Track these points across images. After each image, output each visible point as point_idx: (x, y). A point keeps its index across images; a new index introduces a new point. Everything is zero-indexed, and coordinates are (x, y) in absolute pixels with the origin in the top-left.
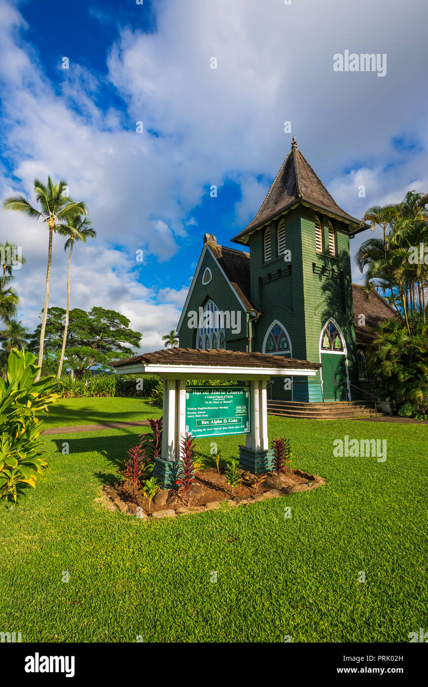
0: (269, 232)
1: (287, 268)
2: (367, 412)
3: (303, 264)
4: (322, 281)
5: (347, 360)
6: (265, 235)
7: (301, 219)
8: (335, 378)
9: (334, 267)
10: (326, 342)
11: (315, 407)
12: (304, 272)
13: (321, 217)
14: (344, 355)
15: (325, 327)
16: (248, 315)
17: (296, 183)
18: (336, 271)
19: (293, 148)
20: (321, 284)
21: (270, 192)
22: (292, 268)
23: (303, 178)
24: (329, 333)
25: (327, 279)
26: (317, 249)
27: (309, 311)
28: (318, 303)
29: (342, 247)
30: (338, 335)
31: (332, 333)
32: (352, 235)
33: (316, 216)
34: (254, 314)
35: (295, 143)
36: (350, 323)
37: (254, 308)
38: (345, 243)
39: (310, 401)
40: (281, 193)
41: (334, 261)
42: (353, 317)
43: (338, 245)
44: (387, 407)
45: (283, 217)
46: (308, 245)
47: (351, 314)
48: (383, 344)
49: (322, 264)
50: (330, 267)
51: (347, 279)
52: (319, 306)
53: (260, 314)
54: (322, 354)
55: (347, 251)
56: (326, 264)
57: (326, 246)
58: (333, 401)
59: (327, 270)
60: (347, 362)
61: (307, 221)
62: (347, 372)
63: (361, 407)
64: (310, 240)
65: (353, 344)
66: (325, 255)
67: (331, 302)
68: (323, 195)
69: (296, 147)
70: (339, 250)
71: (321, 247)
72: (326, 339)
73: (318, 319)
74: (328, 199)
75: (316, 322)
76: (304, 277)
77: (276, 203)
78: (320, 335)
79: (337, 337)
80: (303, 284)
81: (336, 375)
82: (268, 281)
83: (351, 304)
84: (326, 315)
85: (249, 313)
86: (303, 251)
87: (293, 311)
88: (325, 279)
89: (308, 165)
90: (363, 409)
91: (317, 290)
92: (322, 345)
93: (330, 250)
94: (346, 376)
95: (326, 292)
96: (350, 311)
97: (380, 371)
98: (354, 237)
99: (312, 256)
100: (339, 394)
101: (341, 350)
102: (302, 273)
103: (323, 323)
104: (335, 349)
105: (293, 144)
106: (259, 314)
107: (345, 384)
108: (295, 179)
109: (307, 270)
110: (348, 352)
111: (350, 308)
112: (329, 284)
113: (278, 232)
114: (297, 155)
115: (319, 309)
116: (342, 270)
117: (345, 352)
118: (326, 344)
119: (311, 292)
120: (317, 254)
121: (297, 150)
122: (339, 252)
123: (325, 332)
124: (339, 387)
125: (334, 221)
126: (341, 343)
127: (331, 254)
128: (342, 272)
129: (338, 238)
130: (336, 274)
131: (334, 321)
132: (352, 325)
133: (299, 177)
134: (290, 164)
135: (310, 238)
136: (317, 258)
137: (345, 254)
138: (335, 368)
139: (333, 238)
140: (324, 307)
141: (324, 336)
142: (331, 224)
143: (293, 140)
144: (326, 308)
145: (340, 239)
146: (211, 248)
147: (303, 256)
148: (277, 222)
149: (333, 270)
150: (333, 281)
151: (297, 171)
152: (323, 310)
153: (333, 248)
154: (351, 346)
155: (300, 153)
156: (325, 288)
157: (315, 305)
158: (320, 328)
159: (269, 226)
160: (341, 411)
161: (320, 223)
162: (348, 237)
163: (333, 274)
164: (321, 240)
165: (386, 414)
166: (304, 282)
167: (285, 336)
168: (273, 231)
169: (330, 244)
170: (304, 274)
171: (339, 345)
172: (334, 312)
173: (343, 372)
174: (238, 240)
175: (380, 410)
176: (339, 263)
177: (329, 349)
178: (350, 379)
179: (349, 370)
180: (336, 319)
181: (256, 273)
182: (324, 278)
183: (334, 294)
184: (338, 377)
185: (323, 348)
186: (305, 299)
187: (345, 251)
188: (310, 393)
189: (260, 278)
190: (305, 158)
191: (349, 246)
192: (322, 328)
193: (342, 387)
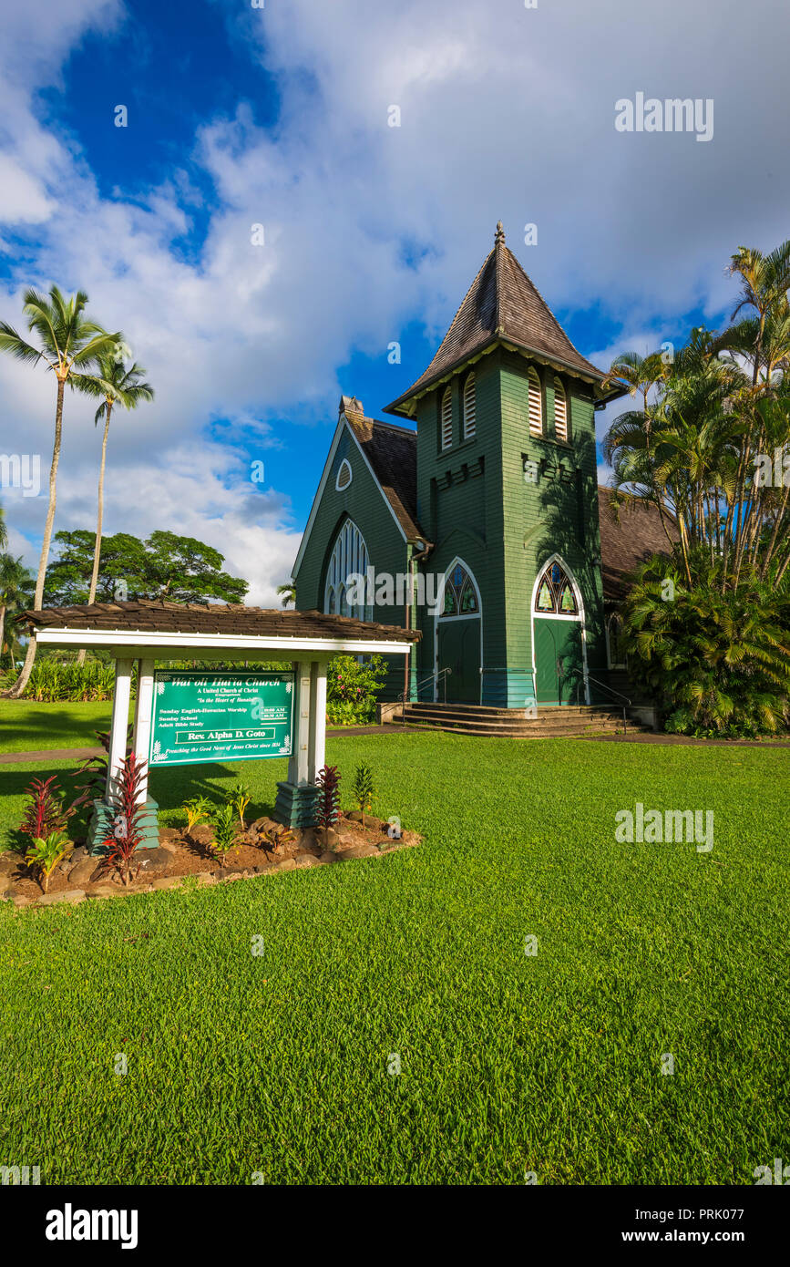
0: (450, 395)
1: (477, 462)
2: (611, 724)
3: (504, 454)
4: (541, 487)
5: (584, 631)
6: (444, 401)
7: (503, 373)
8: (561, 664)
9: (562, 462)
10: (545, 597)
11: (514, 717)
12: (504, 469)
13: (540, 369)
14: (579, 622)
15: (544, 571)
16: (410, 547)
17: (495, 308)
18: (567, 468)
19: (497, 242)
20: (538, 492)
21: (454, 323)
22: (485, 461)
23: (509, 297)
24: (550, 580)
25: (550, 484)
26: (532, 428)
27: (512, 540)
28: (532, 527)
29: (581, 424)
30: (569, 583)
31: (557, 582)
32: (600, 404)
33: (532, 368)
34: (420, 546)
35: (500, 234)
36: (593, 565)
37: (422, 534)
38: (586, 418)
39: (510, 705)
40: (473, 324)
41: (564, 450)
42: (599, 553)
43: (573, 422)
44: (649, 714)
45: (471, 368)
46: (514, 420)
47: (594, 547)
48: (641, 602)
49: (540, 456)
50: (555, 460)
51: (589, 484)
52: (533, 531)
53: (432, 545)
54: (535, 619)
55: (590, 431)
56: (548, 456)
57: (548, 422)
58: (555, 705)
59: (550, 467)
60: (584, 634)
61: (513, 377)
62: (585, 653)
63: (602, 717)
64: (520, 413)
65: (598, 601)
66: (547, 440)
67: (556, 525)
68: (548, 330)
69: (503, 242)
70: (574, 431)
71: (540, 425)
72: (546, 592)
73: (529, 557)
74: (557, 336)
75: (525, 561)
76: (504, 479)
77: (463, 342)
78: (533, 585)
79: (567, 587)
80: (502, 492)
81: (563, 657)
82: (447, 485)
83: (596, 529)
84: (546, 549)
85: (413, 544)
86: (503, 430)
87: (485, 542)
88: (546, 484)
89: (523, 274)
90: (605, 719)
91: (531, 503)
92: (537, 602)
93: (558, 431)
94: (582, 661)
95: (549, 506)
96: (594, 542)
97: (634, 650)
98: (604, 408)
99: (521, 440)
100: (567, 692)
101: (575, 612)
102: (501, 472)
103: (541, 563)
104: (562, 611)
105: (498, 236)
106: (429, 545)
107: (580, 676)
108: (495, 300)
109: (510, 464)
110: (586, 616)
111: (594, 536)
112: (554, 493)
113: (465, 395)
114: (502, 255)
115: (533, 537)
116: (578, 467)
117: (581, 617)
118: (545, 601)
119: (517, 506)
120: (531, 437)
121: (503, 246)
122: (574, 435)
123: (543, 580)
124: (567, 679)
125: (564, 377)
126: (574, 599)
127: (558, 437)
128: (578, 470)
129: (572, 409)
130: (568, 474)
131: (560, 560)
132: (597, 567)
133: (502, 297)
134: (490, 272)
135: (518, 407)
136: (530, 444)
137: (586, 436)
138: (562, 645)
139: (564, 409)
140: (543, 534)
141: (541, 587)
142: (560, 384)
143: (498, 228)
144: (547, 535)
145: (577, 411)
146: (351, 423)
147: (503, 440)
148: (463, 377)
149: (562, 467)
150: (562, 486)
151: (500, 286)
152: (540, 539)
153: (565, 427)
154: (594, 606)
155: (509, 252)
156: (546, 500)
157: (527, 530)
158: (533, 572)
159: (448, 383)
160: (561, 723)
161: (539, 381)
162: (592, 407)
163: (561, 475)
164: (540, 412)
165: (647, 729)
166: (504, 489)
167: (472, 587)
168: (456, 395)
169: (557, 418)
170: (504, 474)
171: (569, 605)
172: (562, 542)
173: (576, 653)
174: (396, 409)
175: (636, 722)
176: (574, 455)
177: (551, 610)
178: (589, 666)
179: (588, 650)
180: (564, 556)
181: (428, 469)
182: (544, 481)
183: (563, 511)
184: (566, 662)
185: (539, 609)
186: (505, 518)
187: (587, 433)
188: (510, 690)
189: (434, 480)
190: (520, 262)
191: (593, 423)
192: (538, 571)
193: (573, 680)
